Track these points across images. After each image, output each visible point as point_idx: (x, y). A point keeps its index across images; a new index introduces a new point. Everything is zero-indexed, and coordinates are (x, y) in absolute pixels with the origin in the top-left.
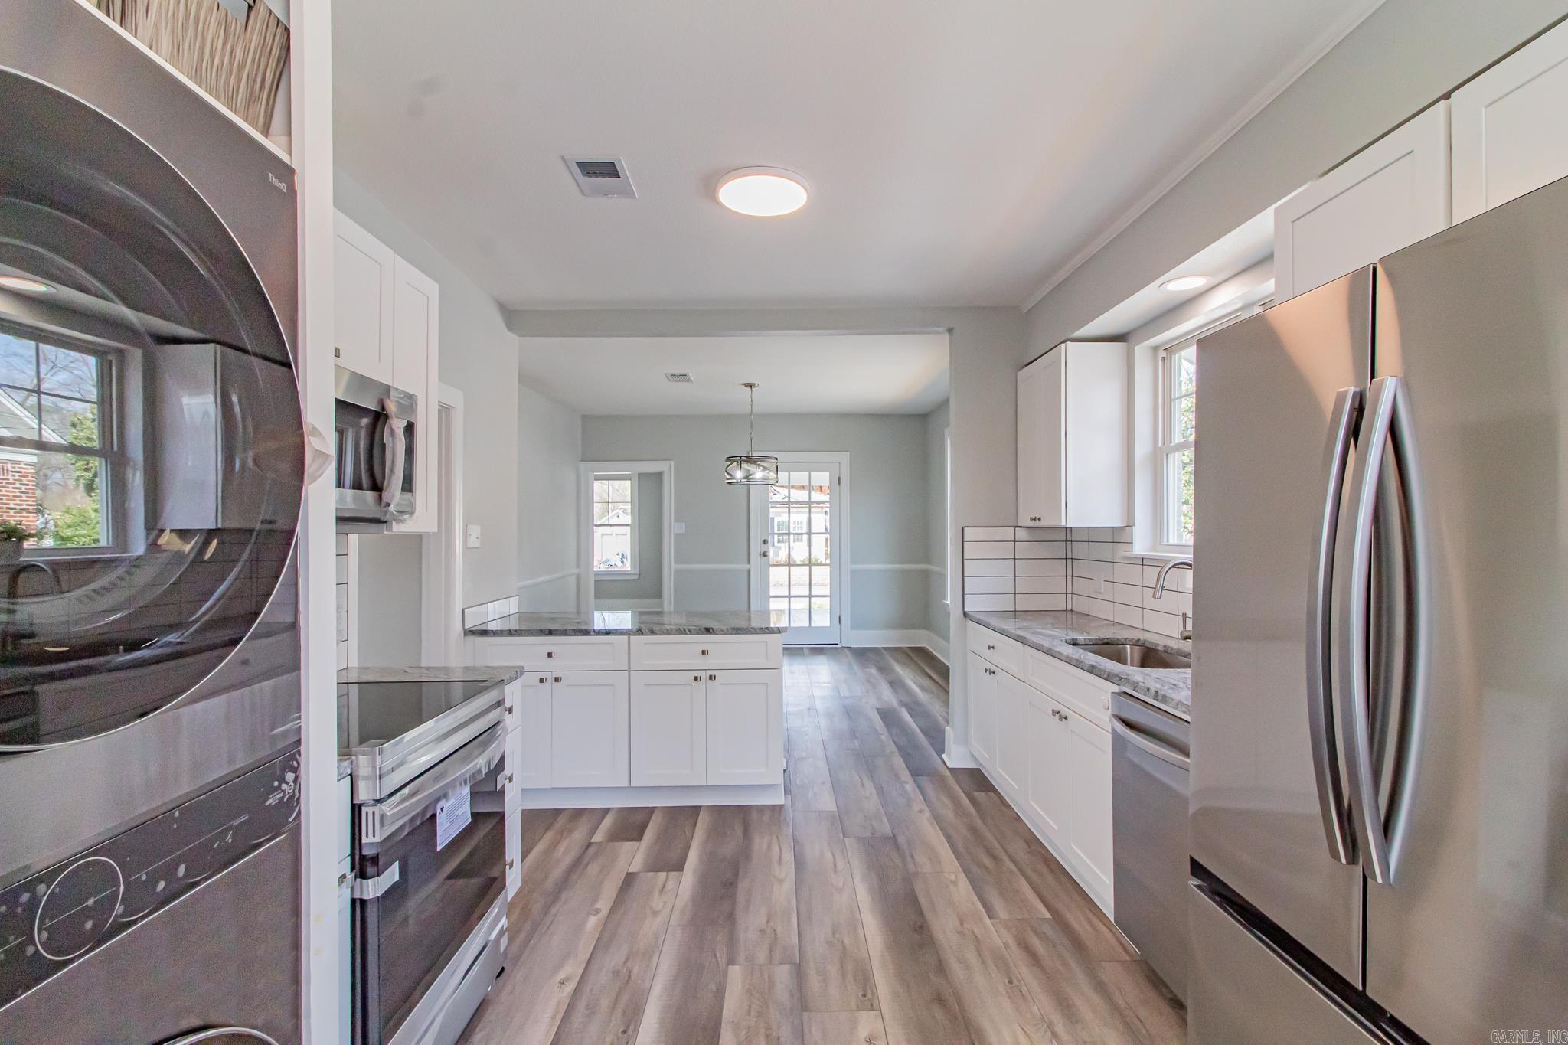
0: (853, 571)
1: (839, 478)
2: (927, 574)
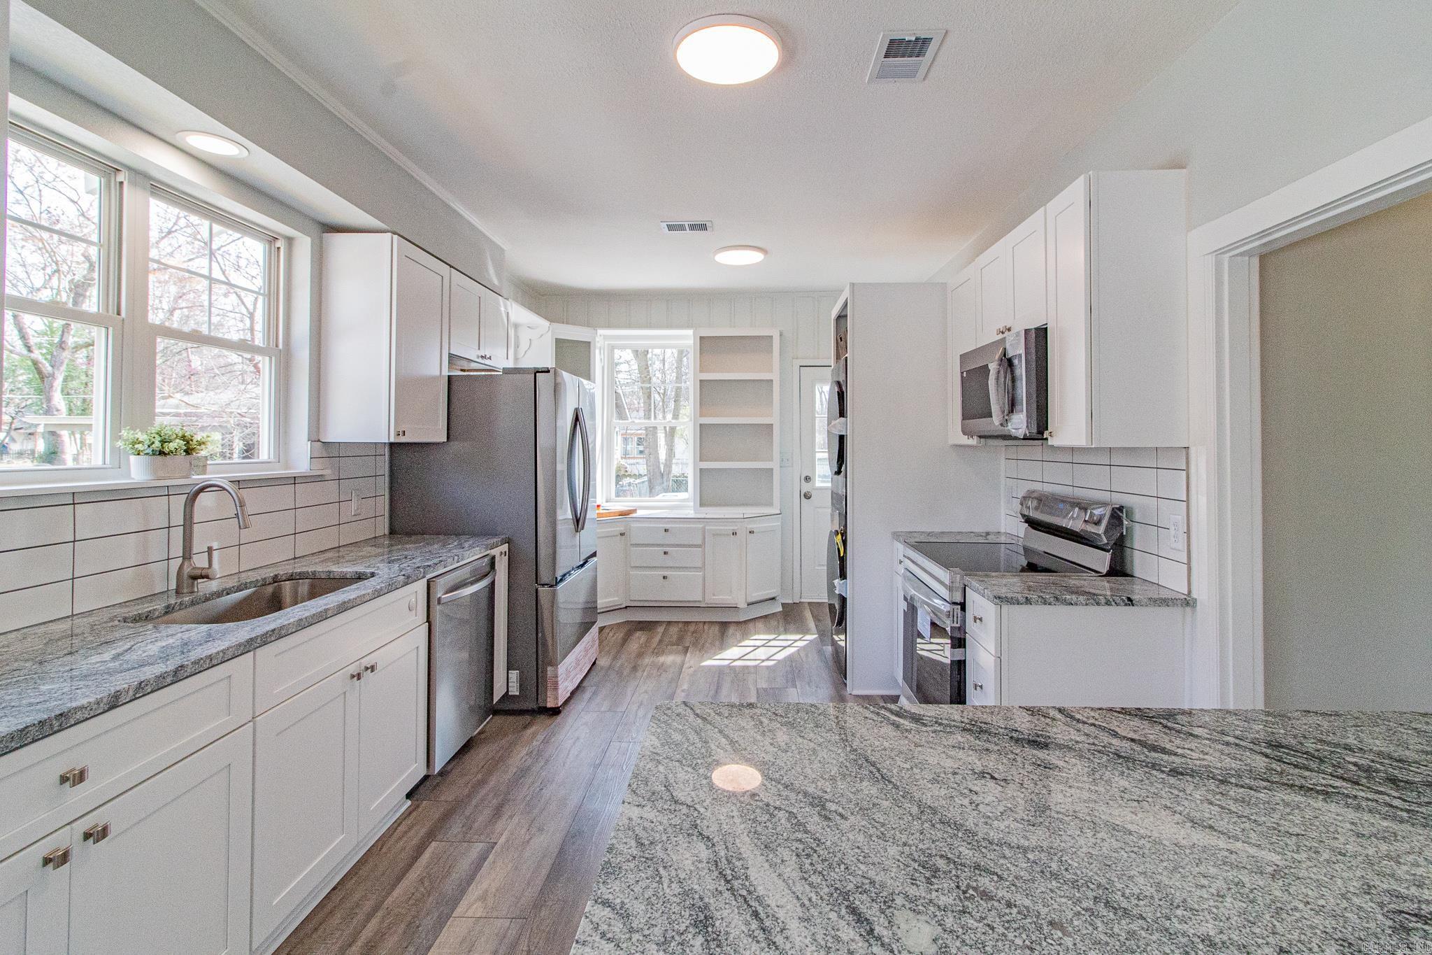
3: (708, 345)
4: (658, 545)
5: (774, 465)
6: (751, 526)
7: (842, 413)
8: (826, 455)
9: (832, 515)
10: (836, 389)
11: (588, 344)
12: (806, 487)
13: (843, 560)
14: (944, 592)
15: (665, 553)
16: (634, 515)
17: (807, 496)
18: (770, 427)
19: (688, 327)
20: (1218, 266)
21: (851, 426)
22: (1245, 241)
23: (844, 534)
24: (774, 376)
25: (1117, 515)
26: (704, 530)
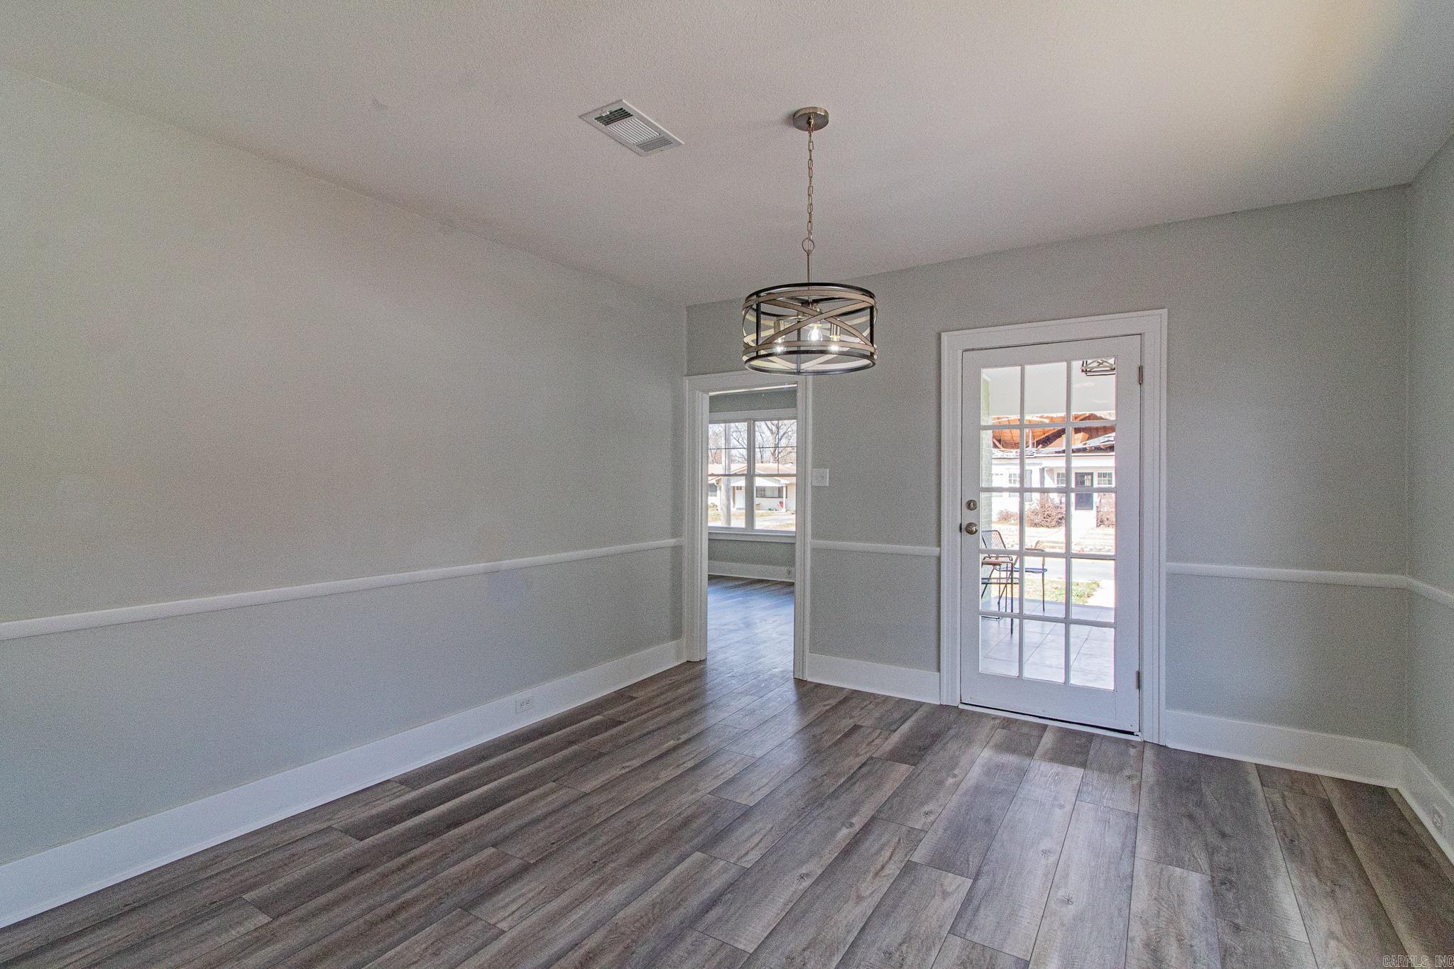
0: (1172, 576)
1: (1141, 369)
2: (1407, 598)
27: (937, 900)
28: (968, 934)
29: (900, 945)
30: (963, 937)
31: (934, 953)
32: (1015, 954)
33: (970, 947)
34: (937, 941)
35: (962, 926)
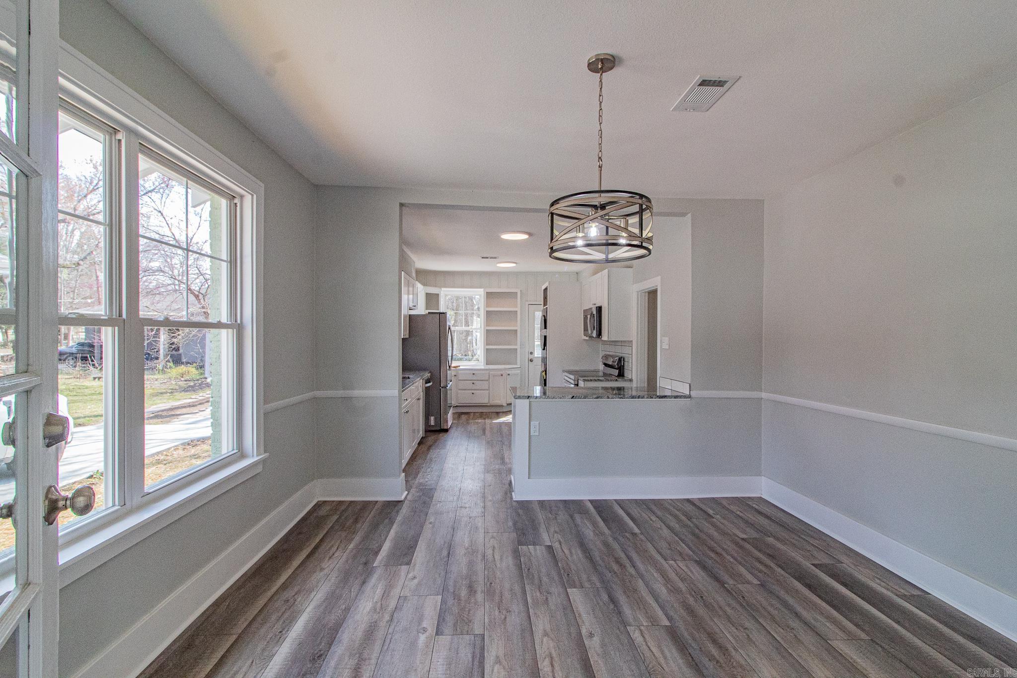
3: (489, 295)
4: (471, 380)
5: (518, 347)
6: (509, 372)
7: (545, 328)
8: (539, 343)
9: (542, 365)
10: (543, 318)
11: (438, 295)
12: (531, 357)
13: (545, 380)
14: (572, 382)
15: (473, 383)
16: (459, 368)
17: (531, 361)
18: (516, 331)
19: (480, 287)
20: (638, 295)
21: (548, 332)
22: (644, 290)
23: (546, 371)
24: (518, 309)
25: (621, 359)
26: (489, 373)
27: (501, 653)
28: (473, 638)
29: (506, 618)
30: (475, 635)
31: (487, 620)
32: (444, 637)
33: (469, 631)
34: (488, 627)
35: (478, 642)
